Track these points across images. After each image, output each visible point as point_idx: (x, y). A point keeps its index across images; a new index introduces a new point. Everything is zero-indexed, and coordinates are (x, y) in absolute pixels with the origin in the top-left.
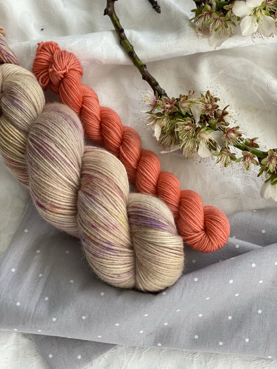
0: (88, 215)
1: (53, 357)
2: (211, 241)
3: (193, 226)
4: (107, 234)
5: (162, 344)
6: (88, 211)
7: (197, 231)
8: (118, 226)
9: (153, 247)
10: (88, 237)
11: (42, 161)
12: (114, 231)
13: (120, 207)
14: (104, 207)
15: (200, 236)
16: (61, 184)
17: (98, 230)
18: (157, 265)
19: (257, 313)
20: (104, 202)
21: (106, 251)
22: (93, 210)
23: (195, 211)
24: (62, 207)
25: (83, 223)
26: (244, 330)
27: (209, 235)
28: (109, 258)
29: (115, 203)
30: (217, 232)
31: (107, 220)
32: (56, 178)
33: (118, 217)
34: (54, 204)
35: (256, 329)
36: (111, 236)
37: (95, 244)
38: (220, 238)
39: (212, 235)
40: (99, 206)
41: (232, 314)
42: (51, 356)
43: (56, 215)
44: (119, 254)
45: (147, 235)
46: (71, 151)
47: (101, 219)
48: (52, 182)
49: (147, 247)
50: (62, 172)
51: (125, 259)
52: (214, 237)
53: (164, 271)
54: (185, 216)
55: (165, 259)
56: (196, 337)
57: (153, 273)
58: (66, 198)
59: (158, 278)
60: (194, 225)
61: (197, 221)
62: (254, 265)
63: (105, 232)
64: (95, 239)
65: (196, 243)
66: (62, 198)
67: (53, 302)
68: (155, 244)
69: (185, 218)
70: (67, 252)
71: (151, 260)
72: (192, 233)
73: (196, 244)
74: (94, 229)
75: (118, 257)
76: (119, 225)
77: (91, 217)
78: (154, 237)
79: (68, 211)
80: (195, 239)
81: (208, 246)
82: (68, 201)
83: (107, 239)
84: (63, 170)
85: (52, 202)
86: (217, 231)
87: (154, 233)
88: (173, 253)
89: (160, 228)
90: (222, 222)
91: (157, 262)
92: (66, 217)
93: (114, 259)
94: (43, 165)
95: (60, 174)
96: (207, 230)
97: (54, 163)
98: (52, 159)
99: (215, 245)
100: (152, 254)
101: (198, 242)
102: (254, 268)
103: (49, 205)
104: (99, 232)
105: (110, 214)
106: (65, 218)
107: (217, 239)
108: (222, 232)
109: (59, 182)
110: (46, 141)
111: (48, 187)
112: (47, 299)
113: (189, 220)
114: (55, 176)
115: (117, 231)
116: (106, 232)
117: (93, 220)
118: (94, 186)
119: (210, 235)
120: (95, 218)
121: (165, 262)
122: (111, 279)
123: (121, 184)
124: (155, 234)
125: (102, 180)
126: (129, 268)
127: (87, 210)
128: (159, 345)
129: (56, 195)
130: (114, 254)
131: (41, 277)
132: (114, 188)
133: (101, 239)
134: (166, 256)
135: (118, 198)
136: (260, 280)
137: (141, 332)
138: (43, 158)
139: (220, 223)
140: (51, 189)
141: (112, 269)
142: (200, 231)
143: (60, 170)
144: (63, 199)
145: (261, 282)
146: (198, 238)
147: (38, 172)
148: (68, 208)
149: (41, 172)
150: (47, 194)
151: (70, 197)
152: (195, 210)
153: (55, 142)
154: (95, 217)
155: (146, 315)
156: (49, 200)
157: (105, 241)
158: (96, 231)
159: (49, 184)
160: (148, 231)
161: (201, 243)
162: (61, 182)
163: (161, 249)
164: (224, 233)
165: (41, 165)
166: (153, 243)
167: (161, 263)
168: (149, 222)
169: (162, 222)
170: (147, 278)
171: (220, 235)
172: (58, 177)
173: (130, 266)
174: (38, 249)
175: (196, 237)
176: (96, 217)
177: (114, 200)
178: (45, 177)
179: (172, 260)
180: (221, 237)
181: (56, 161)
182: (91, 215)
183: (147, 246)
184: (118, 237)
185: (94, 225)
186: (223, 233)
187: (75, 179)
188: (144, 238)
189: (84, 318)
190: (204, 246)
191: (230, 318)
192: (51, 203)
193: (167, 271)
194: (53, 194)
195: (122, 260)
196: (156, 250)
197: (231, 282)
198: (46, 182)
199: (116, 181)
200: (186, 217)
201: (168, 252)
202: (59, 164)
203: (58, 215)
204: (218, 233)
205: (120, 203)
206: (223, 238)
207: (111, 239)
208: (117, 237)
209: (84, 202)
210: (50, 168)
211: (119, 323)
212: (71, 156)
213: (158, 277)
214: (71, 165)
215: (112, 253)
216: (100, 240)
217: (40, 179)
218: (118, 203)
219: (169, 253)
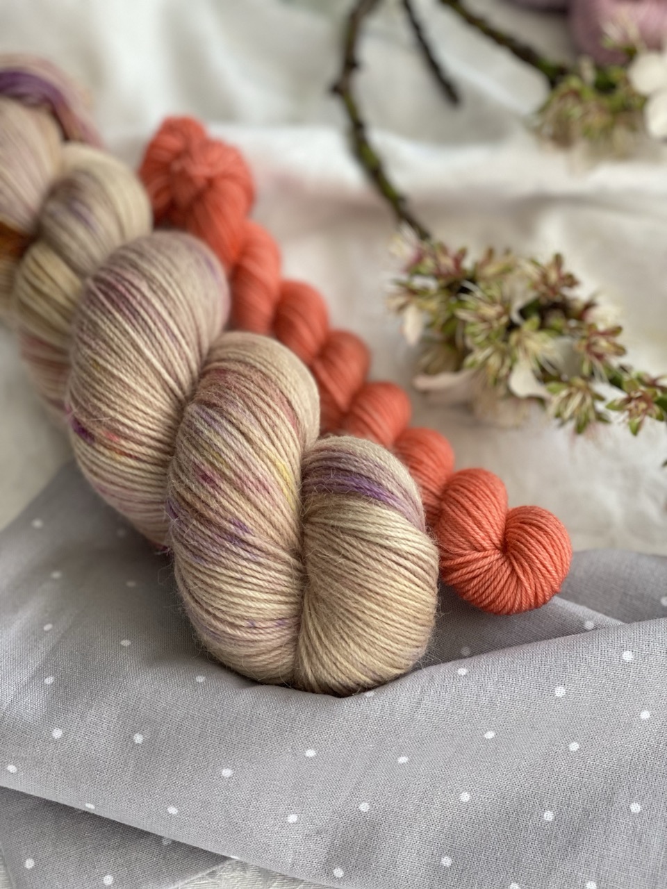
0: (197, 450)
1: (36, 867)
2: (516, 573)
3: (472, 532)
4: (237, 500)
5: (346, 871)
6: (200, 440)
7: (481, 545)
8: (271, 487)
9: (355, 544)
10: (188, 504)
11: (107, 318)
12: (259, 495)
13: (284, 441)
14: (243, 434)
15: (488, 560)
16: (145, 378)
17: (215, 487)
18: (360, 594)
19: (628, 809)
20: (244, 422)
21: (227, 544)
22: (213, 437)
23: (483, 499)
24: (137, 436)
25: (183, 471)
26: (585, 855)
27: (512, 558)
28: (233, 566)
29: (274, 431)
30: (536, 552)
31: (244, 463)
32: (136, 362)
33: (275, 465)
34: (118, 425)
35: (621, 855)
36: (248, 508)
37: (202, 524)
38: (540, 566)
39: (519, 556)
40: (229, 428)
41: (555, 804)
42: (29, 864)
43: (119, 458)
44: (262, 560)
45: (344, 513)
46: (187, 308)
47: (227, 460)
48: (124, 371)
49: (338, 544)
50: (154, 350)
51: (276, 578)
52: (526, 564)
53: (377, 616)
54: (453, 507)
55: (382, 579)
56: (447, 861)
57: (344, 618)
58: (153, 417)
59: (357, 639)
60: (474, 530)
61: (484, 522)
62: (628, 656)
63: (235, 495)
64: (204, 509)
65: (474, 578)
66: (140, 414)
67: (66, 687)
68: (360, 535)
69: (454, 512)
70: (131, 584)
71: (344, 580)
72: (465, 550)
73: (475, 582)
74: (205, 484)
75: (258, 568)
76: (273, 485)
77: (205, 453)
78: (361, 519)
79: (150, 452)
80: (474, 567)
81: (507, 586)
82: (155, 427)
83: (237, 513)
84: (157, 345)
85: (113, 419)
86: (535, 548)
87: (363, 508)
88: (406, 568)
89: (380, 500)
90: (552, 531)
91: (360, 585)
92: (143, 466)
93: (246, 571)
94: (108, 327)
95: (148, 353)
96: (509, 547)
97: (138, 323)
98: (135, 313)
99: (527, 585)
100: (348, 562)
101: (481, 574)
102: (629, 664)
103: (104, 428)
104: (219, 493)
105: (256, 453)
106: (139, 469)
107: (532, 570)
108: (547, 554)
109: (140, 372)
110: (129, 276)
111: (111, 383)
112: (49, 680)
113: (463, 517)
114: (134, 356)
115: (266, 498)
116: (237, 494)
117: (208, 460)
118: (227, 388)
119: (517, 560)
120: (213, 456)
121: (381, 588)
122: (229, 630)
123: (296, 397)
124: (365, 511)
125: (251, 377)
126: (283, 607)
127: (197, 437)
128: (339, 872)
129: (128, 403)
130: (248, 555)
131: (47, 632)
132: (277, 399)
133: (221, 510)
134: (386, 571)
135: (285, 423)
136: (644, 707)
137: (292, 818)
138: (113, 311)
139: (546, 532)
140: (116, 387)
141: (236, 600)
142: (489, 548)
143: (149, 342)
144: (145, 419)
145: (645, 715)
146: (480, 563)
147: (93, 344)
148: (152, 443)
149: (101, 343)
150: (104, 399)
151: (161, 418)
152: (484, 497)
153: (150, 280)
154: (215, 455)
155: (310, 753)
156: (105, 415)
157: (229, 517)
158: (212, 490)
159: (115, 372)
160: (348, 502)
161: (487, 577)
162: (145, 373)
163: (376, 551)
164: (555, 557)
165: (106, 327)
166: (357, 534)
167: (370, 590)
168: (353, 480)
169: (389, 486)
170: (326, 636)
171: (542, 559)
172: (141, 360)
173: (286, 603)
174: (55, 567)
175: (477, 560)
176: (217, 453)
177: (271, 423)
178: (108, 357)
179: (401, 587)
180: (544, 566)
181: (143, 319)
182: (204, 448)
183: (337, 540)
184: (267, 513)
185: (208, 473)
186: (551, 557)
187: (184, 377)
188: (332, 522)
189: (138, 739)
190: (495, 588)
191: (549, 816)
192: (109, 422)
193: (384, 620)
194: (118, 401)
195: (269, 578)
196: (362, 552)
197: (560, 691)
198: (109, 367)
199: (286, 387)
200: (456, 510)
201: (394, 561)
202: (150, 329)
203: (123, 459)
204: (537, 555)
205: (287, 435)
206: (550, 568)
207: (247, 516)
208: (263, 515)
209: (194, 420)
210: (124, 335)
211: (234, 767)
212: (185, 318)
213: (359, 635)
214: (180, 337)
215: (243, 553)
216: (217, 513)
217: (95, 361)
218: (281, 432)
219: (396, 567)
